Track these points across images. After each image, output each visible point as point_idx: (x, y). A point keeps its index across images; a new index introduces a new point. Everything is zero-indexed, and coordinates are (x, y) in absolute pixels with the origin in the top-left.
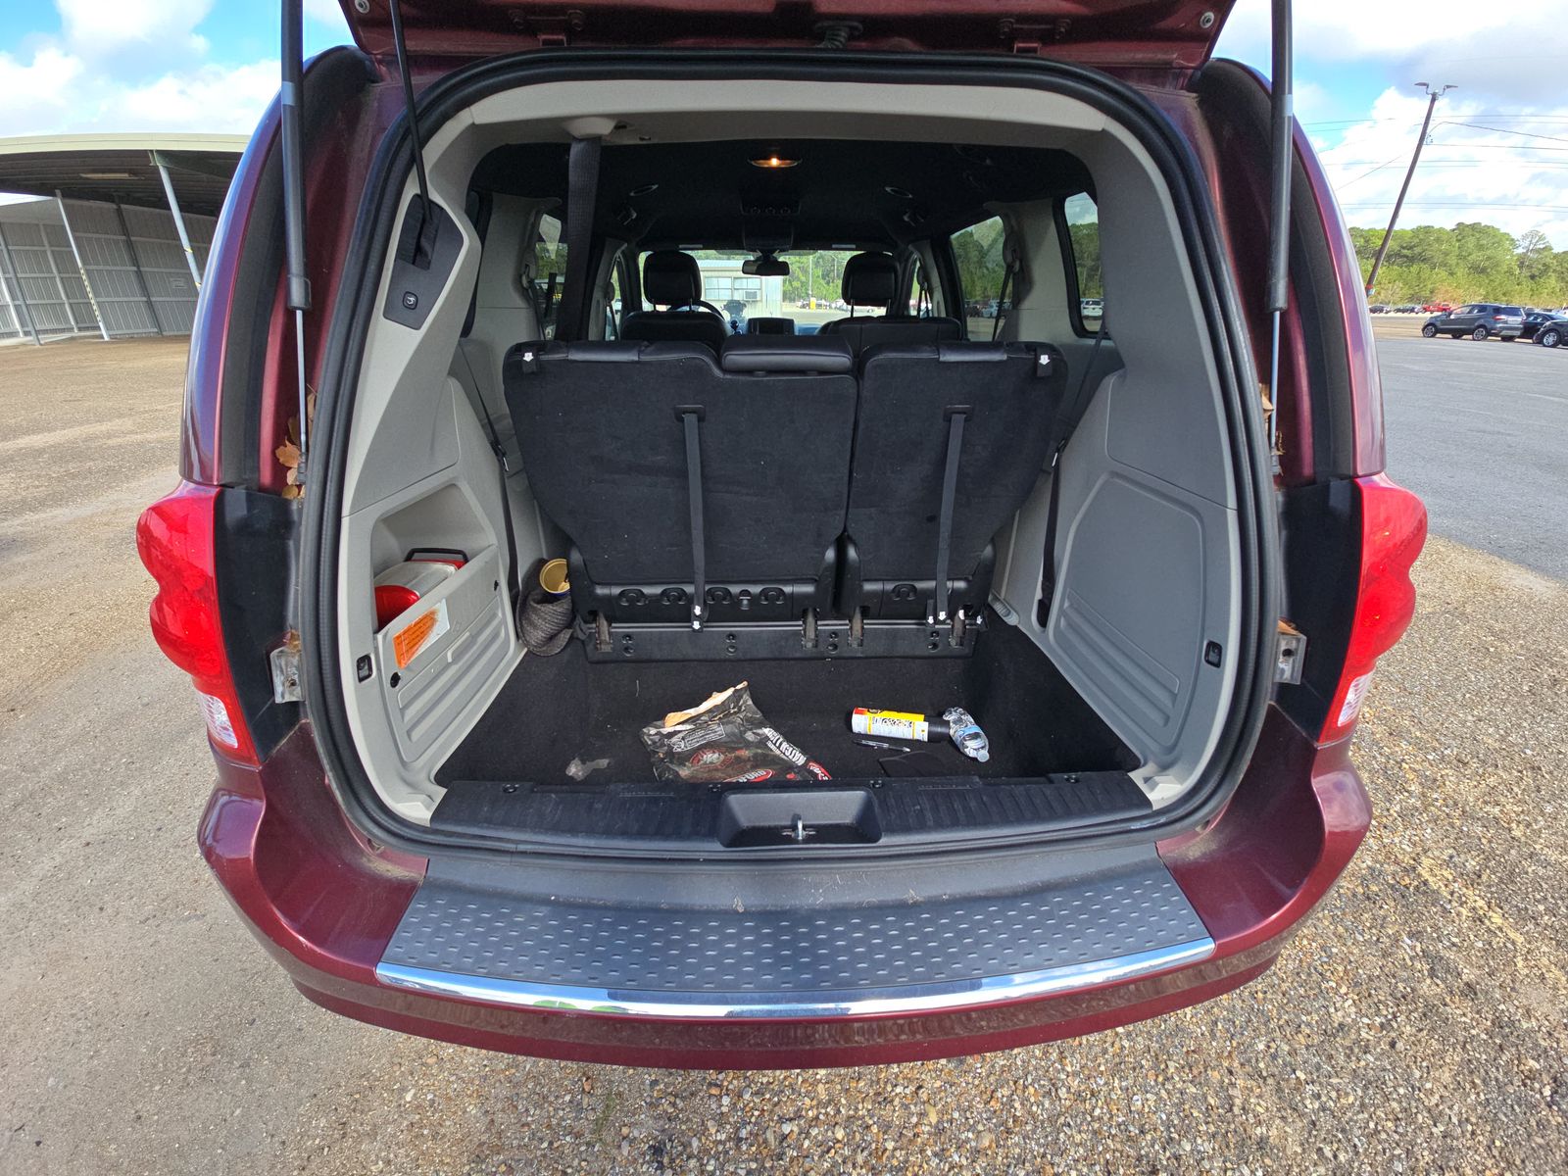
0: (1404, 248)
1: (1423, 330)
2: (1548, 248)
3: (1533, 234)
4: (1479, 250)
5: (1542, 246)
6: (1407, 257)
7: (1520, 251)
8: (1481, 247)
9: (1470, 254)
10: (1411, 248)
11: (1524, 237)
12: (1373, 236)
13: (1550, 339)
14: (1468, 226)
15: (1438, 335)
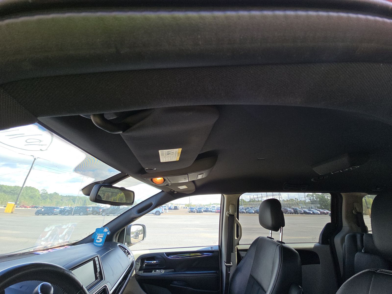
0: (12, 191)
1: (35, 214)
2: (47, 193)
3: (43, 190)
4: (31, 193)
5: (46, 192)
6: (12, 193)
7: (40, 193)
8: (32, 192)
9: (29, 194)
10: (13, 191)
11: (42, 190)
12: (3, 186)
13: (67, 214)
14: (28, 187)
15: (39, 215)
